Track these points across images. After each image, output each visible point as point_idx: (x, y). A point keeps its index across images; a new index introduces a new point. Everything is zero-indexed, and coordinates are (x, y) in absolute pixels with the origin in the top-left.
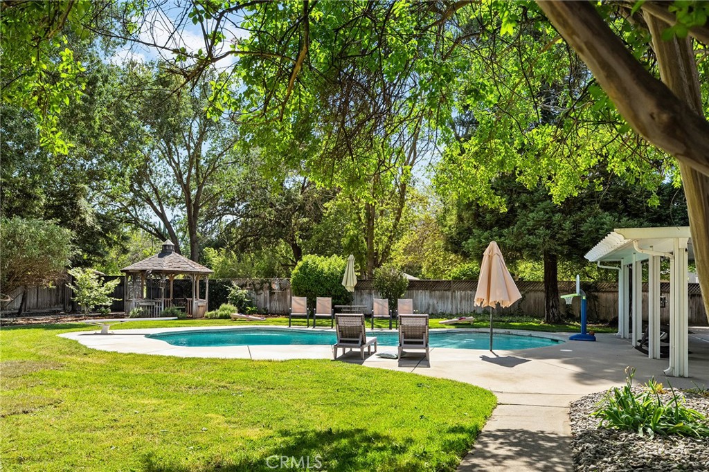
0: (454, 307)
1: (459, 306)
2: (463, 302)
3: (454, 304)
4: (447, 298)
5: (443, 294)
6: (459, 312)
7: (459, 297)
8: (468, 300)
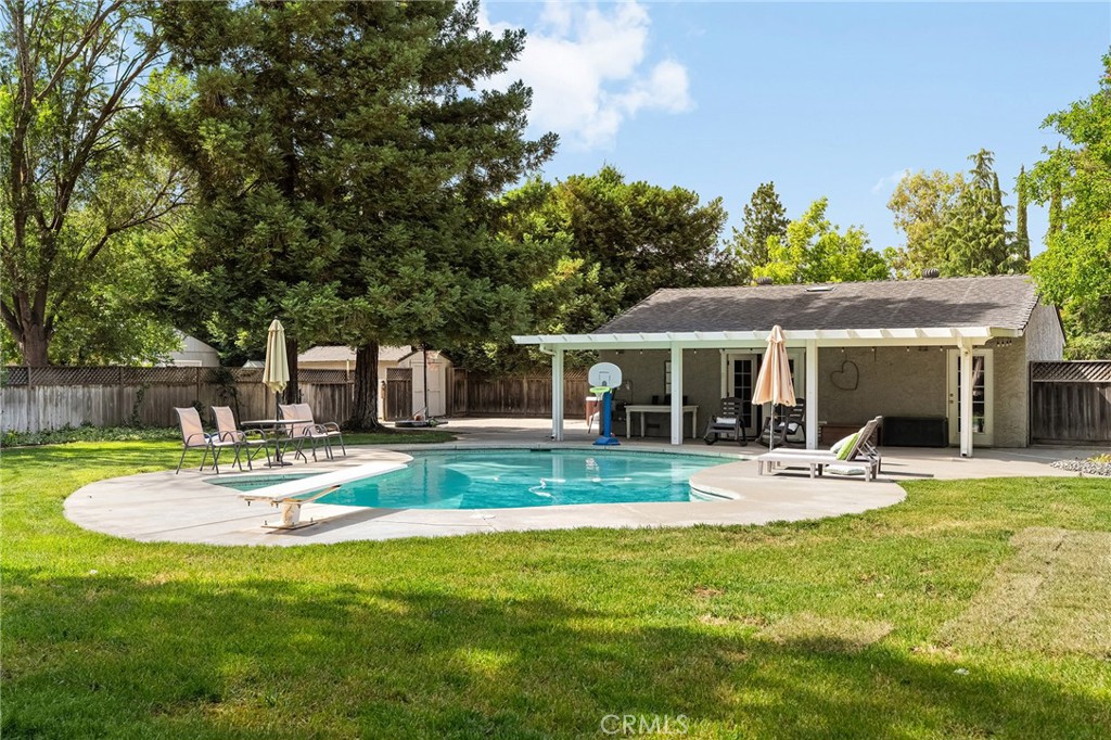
0: (33, 419)
1: (41, 417)
2: (49, 408)
3: (32, 412)
4: (21, 401)
5: (12, 395)
6: (42, 429)
7: (41, 399)
8: (57, 405)
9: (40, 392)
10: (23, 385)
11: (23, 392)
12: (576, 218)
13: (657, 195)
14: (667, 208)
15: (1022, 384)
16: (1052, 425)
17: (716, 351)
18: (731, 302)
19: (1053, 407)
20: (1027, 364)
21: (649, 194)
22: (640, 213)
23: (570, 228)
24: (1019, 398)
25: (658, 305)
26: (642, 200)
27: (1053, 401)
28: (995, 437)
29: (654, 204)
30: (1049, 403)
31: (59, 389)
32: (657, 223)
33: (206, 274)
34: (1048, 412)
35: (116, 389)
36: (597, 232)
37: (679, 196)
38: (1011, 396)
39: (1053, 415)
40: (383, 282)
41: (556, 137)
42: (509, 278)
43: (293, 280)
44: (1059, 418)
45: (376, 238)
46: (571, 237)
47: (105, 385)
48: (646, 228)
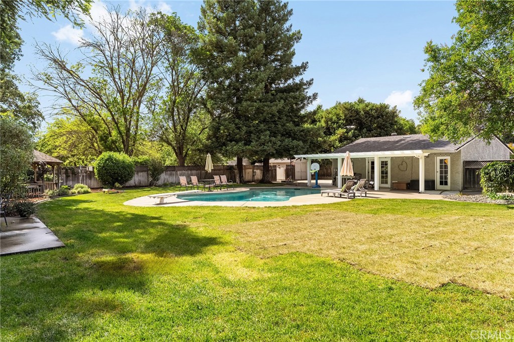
9: (179, 172)
10: (174, 171)
11: (174, 172)
12: (345, 116)
13: (373, 106)
14: (376, 111)
15: (460, 168)
16: (472, 183)
17: (365, 159)
18: (378, 142)
19: (472, 177)
20: (462, 161)
21: (370, 106)
22: (367, 113)
23: (344, 119)
24: (459, 174)
25: (356, 144)
26: (368, 109)
27: (472, 174)
28: (451, 187)
29: (372, 110)
30: (470, 175)
31: (184, 172)
32: (373, 116)
33: (210, 141)
34: (470, 178)
35: (199, 171)
36: (353, 120)
37: (381, 106)
38: (456, 173)
39: (472, 179)
40: (257, 141)
41: (317, 94)
42: (301, 138)
43: (231, 141)
44: (474, 180)
45: (257, 128)
46: (344, 122)
47: (196, 170)
48: (369, 118)
